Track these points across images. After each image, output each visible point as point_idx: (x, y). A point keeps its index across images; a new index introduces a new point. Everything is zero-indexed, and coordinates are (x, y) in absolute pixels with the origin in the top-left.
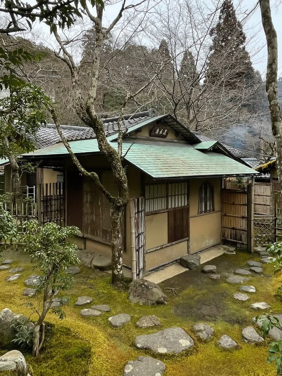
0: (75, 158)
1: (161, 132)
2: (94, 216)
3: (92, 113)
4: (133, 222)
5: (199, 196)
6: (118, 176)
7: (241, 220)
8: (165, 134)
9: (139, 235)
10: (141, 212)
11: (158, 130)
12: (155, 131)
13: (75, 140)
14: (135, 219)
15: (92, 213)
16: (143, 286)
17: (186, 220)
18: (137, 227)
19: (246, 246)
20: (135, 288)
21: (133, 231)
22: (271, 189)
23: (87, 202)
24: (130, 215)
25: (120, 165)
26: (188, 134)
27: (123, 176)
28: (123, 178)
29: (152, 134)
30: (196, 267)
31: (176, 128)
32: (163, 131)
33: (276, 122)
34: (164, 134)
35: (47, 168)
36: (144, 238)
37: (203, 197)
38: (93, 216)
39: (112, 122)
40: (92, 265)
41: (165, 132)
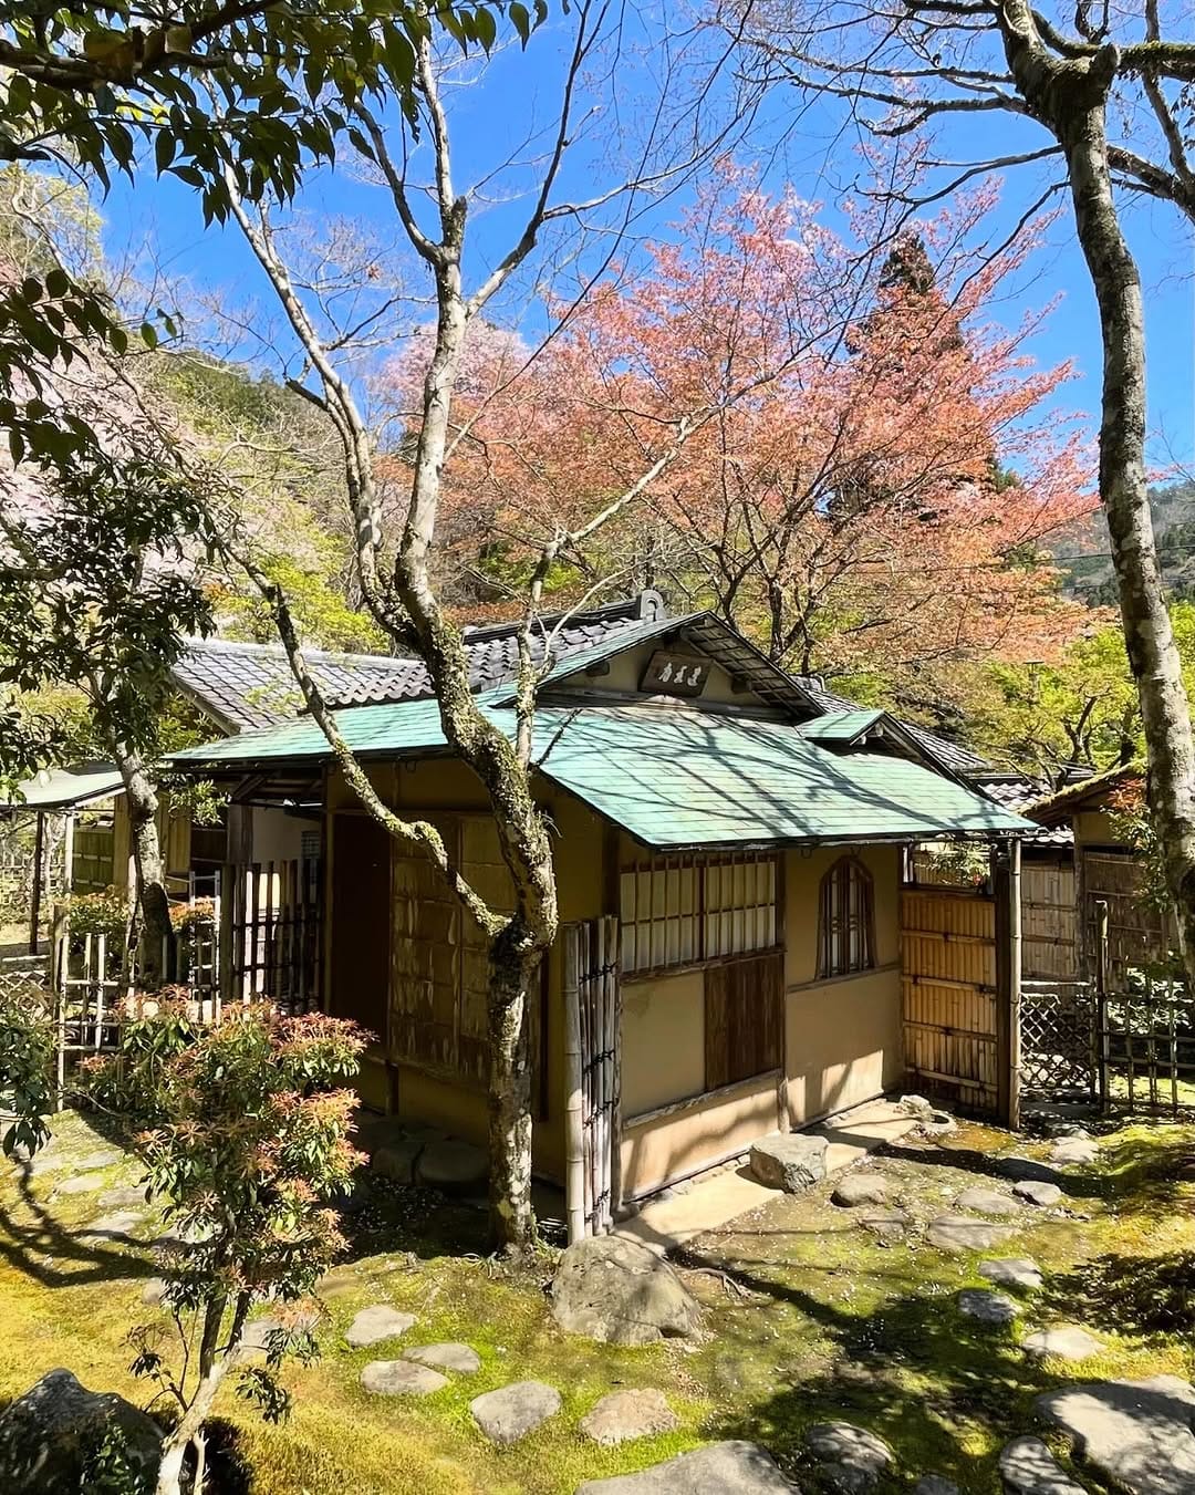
0: (354, 769)
1: (680, 675)
2: (431, 987)
3: (419, 598)
4: (575, 1009)
5: (820, 912)
6: (517, 837)
7: (975, 998)
8: (695, 684)
9: (596, 1060)
10: (605, 972)
11: (668, 670)
12: (659, 671)
13: (365, 704)
14: (583, 1000)
15: (422, 977)
16: (609, 1265)
17: (771, 998)
18: (590, 1030)
19: (994, 1097)
20: (578, 1272)
21: (575, 1048)
22: (1078, 885)
23: (404, 934)
24: (564, 987)
25: (522, 797)
26: (780, 683)
27: (534, 836)
28: (534, 846)
29: (645, 684)
30: (811, 1183)
31: (734, 664)
32: (689, 674)
33: (1144, 622)
34: (692, 682)
35: (267, 806)
36: (616, 1071)
37: (834, 915)
38: (426, 986)
39: (502, 640)
40: (418, 1178)
41: (695, 676)
